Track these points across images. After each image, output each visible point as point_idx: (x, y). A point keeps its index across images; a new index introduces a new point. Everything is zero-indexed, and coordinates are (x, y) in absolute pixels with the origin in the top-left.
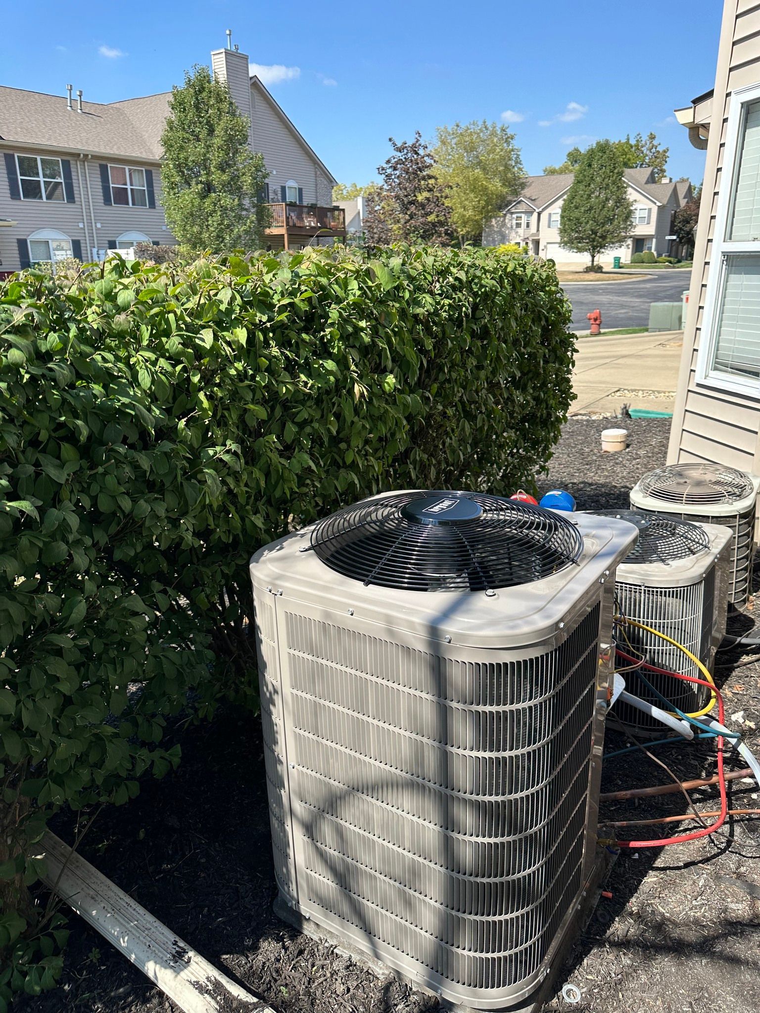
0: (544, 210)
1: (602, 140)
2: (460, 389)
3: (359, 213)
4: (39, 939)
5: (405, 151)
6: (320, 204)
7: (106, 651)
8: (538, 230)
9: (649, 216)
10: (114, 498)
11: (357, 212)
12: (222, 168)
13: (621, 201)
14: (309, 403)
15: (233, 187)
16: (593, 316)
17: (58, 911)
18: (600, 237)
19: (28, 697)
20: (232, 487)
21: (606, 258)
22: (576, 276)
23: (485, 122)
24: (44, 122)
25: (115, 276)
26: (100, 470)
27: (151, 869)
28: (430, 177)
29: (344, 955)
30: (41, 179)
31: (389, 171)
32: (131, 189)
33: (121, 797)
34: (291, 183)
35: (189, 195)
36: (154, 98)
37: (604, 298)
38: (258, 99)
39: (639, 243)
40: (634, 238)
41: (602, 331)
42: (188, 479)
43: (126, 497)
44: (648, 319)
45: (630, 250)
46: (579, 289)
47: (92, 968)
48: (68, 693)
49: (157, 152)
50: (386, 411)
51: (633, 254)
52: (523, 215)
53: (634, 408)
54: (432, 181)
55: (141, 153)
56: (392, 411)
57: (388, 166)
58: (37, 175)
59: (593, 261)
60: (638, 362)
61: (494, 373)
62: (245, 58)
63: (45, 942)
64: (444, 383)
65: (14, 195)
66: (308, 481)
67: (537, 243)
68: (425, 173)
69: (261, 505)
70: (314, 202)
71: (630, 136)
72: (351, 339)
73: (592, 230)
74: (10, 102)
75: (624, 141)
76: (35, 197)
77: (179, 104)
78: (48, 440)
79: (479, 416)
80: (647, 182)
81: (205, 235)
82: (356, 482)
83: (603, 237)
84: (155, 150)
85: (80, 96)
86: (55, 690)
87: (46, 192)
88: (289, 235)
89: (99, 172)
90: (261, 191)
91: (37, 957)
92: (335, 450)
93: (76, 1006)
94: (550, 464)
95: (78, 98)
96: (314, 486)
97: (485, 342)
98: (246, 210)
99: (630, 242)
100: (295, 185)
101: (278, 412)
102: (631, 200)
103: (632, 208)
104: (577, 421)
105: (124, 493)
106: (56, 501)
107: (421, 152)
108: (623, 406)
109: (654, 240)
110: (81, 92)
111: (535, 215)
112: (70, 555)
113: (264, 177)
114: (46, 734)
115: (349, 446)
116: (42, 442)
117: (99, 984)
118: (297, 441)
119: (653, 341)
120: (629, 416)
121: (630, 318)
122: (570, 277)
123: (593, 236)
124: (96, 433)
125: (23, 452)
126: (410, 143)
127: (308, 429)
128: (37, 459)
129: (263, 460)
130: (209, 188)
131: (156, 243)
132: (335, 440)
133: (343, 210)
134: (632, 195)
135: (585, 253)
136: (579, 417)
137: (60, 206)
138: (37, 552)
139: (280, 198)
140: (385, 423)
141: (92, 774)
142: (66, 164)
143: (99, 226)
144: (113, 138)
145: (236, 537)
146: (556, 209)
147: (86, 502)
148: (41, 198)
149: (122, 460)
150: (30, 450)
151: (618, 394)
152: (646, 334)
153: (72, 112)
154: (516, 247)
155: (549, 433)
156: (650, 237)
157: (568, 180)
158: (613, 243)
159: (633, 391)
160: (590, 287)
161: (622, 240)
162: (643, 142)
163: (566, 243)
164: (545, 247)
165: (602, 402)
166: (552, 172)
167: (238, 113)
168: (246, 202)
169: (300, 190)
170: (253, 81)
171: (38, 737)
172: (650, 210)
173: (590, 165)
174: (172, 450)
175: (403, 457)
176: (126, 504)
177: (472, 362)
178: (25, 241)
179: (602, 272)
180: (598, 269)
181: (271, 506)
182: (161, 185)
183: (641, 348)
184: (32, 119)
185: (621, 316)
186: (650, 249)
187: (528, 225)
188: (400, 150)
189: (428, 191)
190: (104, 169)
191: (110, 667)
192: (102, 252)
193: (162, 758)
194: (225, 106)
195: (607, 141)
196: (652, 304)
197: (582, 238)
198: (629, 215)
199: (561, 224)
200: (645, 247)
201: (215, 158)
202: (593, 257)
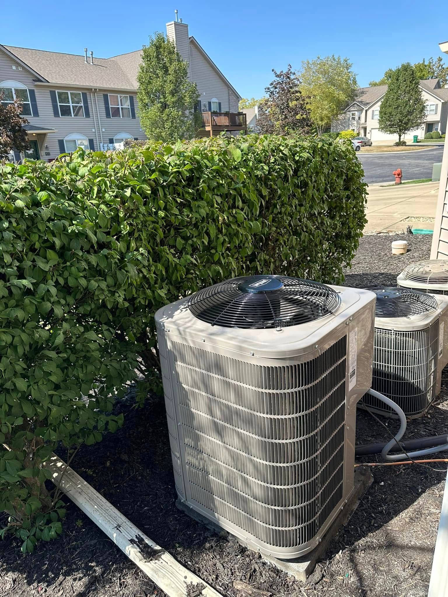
0: (369, 108)
1: (405, 63)
2: (288, 217)
3: (256, 115)
4: (50, 513)
5: (282, 77)
6: (231, 111)
7: (77, 361)
8: (366, 121)
9: (436, 109)
10: (77, 279)
11: (254, 115)
12: (173, 94)
13: (418, 100)
14: (190, 227)
15: (179, 103)
16: (397, 172)
17: (61, 499)
18: (405, 124)
19: (35, 383)
20: (145, 274)
21: (408, 137)
22: (389, 149)
23: (333, 56)
24: (72, 71)
25: (79, 160)
26: (68, 264)
27: (112, 482)
28: (297, 92)
29: (212, 529)
30: (71, 104)
31: (272, 90)
32: (122, 108)
33: (91, 441)
34: (214, 100)
35: (154, 110)
36: (134, 53)
37: (406, 162)
38: (195, 51)
39: (430, 126)
40: (427, 124)
41: (403, 182)
42: (120, 269)
43: (84, 279)
44: (431, 173)
45: (424, 131)
46: (391, 156)
47: (78, 531)
48: (56, 382)
49: (135, 85)
50: (238, 231)
51: (425, 133)
52: (356, 112)
53: (416, 228)
54: (298, 94)
55: (127, 86)
56: (241, 231)
57: (271, 87)
58: (68, 102)
59: (400, 139)
60: (422, 200)
61: (311, 207)
62: (186, 26)
63: (53, 515)
64: (277, 214)
65: (56, 114)
66: (192, 271)
67: (365, 129)
68: (293, 90)
69: (164, 284)
70: (228, 110)
71: (425, 60)
72: (215, 190)
73: (399, 120)
74: (53, 61)
75: (421, 62)
76: (68, 115)
77: (147, 57)
78: (40, 248)
79: (303, 233)
80: (435, 88)
81: (163, 134)
82: (221, 271)
83: (406, 124)
84: (134, 85)
85: (92, 54)
86: (49, 380)
87: (74, 112)
88: (213, 131)
89: (103, 99)
90: (197, 105)
91: (49, 522)
92: (209, 253)
93: (69, 548)
94: (353, 262)
95: (91, 56)
96: (196, 274)
97: (303, 190)
98: (186, 117)
99: (424, 126)
100: (217, 101)
101: (172, 232)
102: (424, 100)
103: (425, 105)
104: (380, 236)
105: (82, 276)
106: (44, 280)
107: (292, 77)
108: (407, 227)
109: (440, 124)
110: (92, 52)
111: (364, 111)
112: (52, 309)
113: (197, 97)
114: (46, 403)
115: (217, 251)
116: (37, 249)
117: (81, 538)
118: (184, 248)
119: (433, 187)
120: (411, 232)
121: (422, 174)
122: (385, 149)
123: (400, 123)
124: (66, 244)
125: (26, 255)
126: (284, 72)
127: (190, 242)
128: (34, 259)
129: (164, 259)
130: (165, 106)
131: (136, 139)
132: (208, 248)
133: (245, 114)
134: (425, 96)
135: (395, 134)
136: (382, 234)
137: (82, 119)
138: (35, 307)
139: (208, 109)
140: (238, 238)
141: (73, 426)
142: (84, 95)
143: (104, 130)
144: (110, 78)
145: (150, 301)
146: (377, 108)
147: (61, 281)
148: (71, 116)
149: (80, 258)
150: (30, 254)
151: (408, 220)
152: (430, 182)
153: (88, 64)
154: (352, 132)
155: (351, 243)
156: (437, 122)
157: (385, 89)
158: (413, 127)
159: (417, 218)
160: (398, 155)
161: (418, 125)
162: (434, 63)
163: (382, 128)
164: (370, 131)
165: (397, 225)
166: (375, 85)
167: (181, 59)
168: (187, 112)
169: (220, 104)
170: (191, 39)
171: (41, 404)
172: (437, 105)
173: (397, 80)
174: (109, 254)
175: (253, 258)
176: (83, 282)
177: (295, 202)
178: (63, 140)
179: (406, 146)
180: (404, 144)
181: (172, 285)
182: (138, 105)
183: (425, 191)
184: (65, 70)
185: (416, 172)
186: (437, 129)
187: (359, 118)
188: (277, 76)
189: (296, 100)
190: (106, 97)
191: (80, 369)
192: (105, 145)
193: (113, 420)
194: (175, 57)
195: (408, 63)
196: (434, 164)
197: (393, 125)
198: (423, 108)
199: (380, 117)
200: (434, 129)
201: (168, 88)
202: (400, 136)
